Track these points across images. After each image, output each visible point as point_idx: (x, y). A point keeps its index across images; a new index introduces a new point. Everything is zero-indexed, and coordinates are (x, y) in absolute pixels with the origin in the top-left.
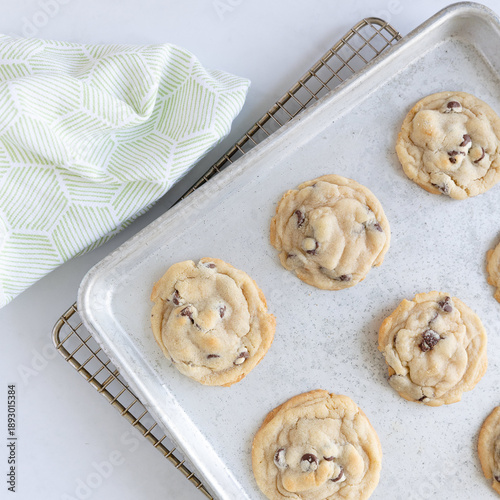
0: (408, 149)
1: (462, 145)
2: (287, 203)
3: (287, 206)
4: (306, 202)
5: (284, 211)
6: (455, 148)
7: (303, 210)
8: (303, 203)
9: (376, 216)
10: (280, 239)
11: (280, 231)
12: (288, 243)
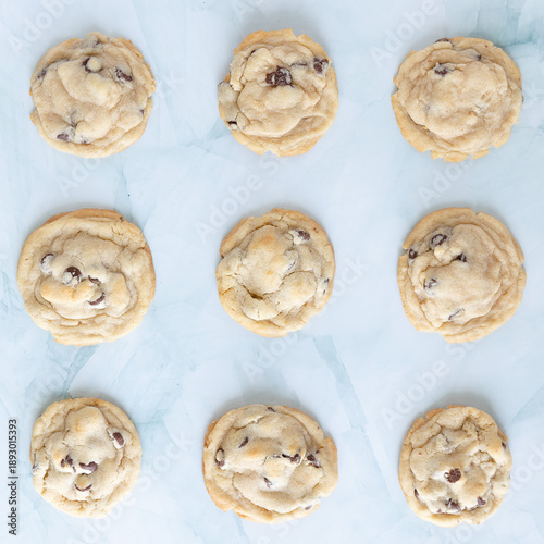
0: (57, 414)
1: (82, 465)
2: (146, 78)
3: (142, 74)
4: (133, 94)
5: (141, 70)
6: (74, 460)
7: (129, 85)
8: (134, 90)
9: (76, 144)
10: (120, 46)
11: (126, 51)
12: (110, 50)
